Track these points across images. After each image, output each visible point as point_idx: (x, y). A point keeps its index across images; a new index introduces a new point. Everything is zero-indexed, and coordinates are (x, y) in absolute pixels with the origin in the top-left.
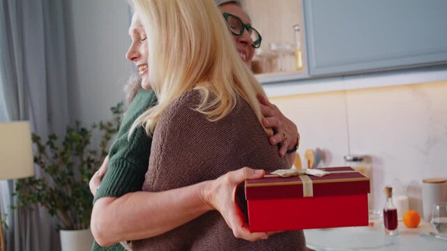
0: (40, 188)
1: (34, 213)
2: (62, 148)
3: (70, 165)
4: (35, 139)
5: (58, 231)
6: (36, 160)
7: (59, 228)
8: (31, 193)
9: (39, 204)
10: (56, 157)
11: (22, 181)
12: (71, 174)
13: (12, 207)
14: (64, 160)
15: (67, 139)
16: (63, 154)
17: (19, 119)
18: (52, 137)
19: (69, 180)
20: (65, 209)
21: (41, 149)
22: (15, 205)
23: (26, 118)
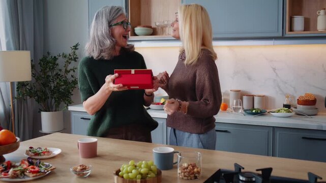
1: (25, 102)
5: (40, 112)
7: (40, 111)
8: (26, 91)
9: (29, 97)
22: (16, 96)
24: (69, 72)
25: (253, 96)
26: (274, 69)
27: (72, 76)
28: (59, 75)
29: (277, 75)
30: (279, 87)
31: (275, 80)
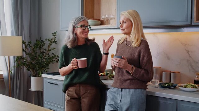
0: (25, 60)
1: (22, 69)
2: (33, 47)
3: (36, 53)
4: (24, 43)
5: (30, 77)
6: (23, 50)
7: (31, 76)
8: (21, 62)
9: (24, 67)
10: (31, 50)
11: (18, 57)
12: (36, 56)
13: (14, 67)
14: (34, 51)
15: (35, 44)
16: (33, 49)
17: (19, 35)
18: (30, 42)
19: (35, 58)
20: (33, 69)
21: (26, 47)
23: (21, 35)
24: (50, 51)
25: (170, 72)
26: (188, 52)
27: (53, 54)
28: (45, 52)
29: (190, 56)
30: (192, 66)
31: (188, 61)
